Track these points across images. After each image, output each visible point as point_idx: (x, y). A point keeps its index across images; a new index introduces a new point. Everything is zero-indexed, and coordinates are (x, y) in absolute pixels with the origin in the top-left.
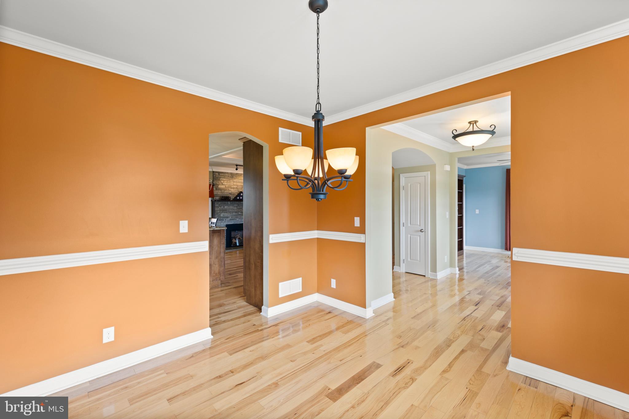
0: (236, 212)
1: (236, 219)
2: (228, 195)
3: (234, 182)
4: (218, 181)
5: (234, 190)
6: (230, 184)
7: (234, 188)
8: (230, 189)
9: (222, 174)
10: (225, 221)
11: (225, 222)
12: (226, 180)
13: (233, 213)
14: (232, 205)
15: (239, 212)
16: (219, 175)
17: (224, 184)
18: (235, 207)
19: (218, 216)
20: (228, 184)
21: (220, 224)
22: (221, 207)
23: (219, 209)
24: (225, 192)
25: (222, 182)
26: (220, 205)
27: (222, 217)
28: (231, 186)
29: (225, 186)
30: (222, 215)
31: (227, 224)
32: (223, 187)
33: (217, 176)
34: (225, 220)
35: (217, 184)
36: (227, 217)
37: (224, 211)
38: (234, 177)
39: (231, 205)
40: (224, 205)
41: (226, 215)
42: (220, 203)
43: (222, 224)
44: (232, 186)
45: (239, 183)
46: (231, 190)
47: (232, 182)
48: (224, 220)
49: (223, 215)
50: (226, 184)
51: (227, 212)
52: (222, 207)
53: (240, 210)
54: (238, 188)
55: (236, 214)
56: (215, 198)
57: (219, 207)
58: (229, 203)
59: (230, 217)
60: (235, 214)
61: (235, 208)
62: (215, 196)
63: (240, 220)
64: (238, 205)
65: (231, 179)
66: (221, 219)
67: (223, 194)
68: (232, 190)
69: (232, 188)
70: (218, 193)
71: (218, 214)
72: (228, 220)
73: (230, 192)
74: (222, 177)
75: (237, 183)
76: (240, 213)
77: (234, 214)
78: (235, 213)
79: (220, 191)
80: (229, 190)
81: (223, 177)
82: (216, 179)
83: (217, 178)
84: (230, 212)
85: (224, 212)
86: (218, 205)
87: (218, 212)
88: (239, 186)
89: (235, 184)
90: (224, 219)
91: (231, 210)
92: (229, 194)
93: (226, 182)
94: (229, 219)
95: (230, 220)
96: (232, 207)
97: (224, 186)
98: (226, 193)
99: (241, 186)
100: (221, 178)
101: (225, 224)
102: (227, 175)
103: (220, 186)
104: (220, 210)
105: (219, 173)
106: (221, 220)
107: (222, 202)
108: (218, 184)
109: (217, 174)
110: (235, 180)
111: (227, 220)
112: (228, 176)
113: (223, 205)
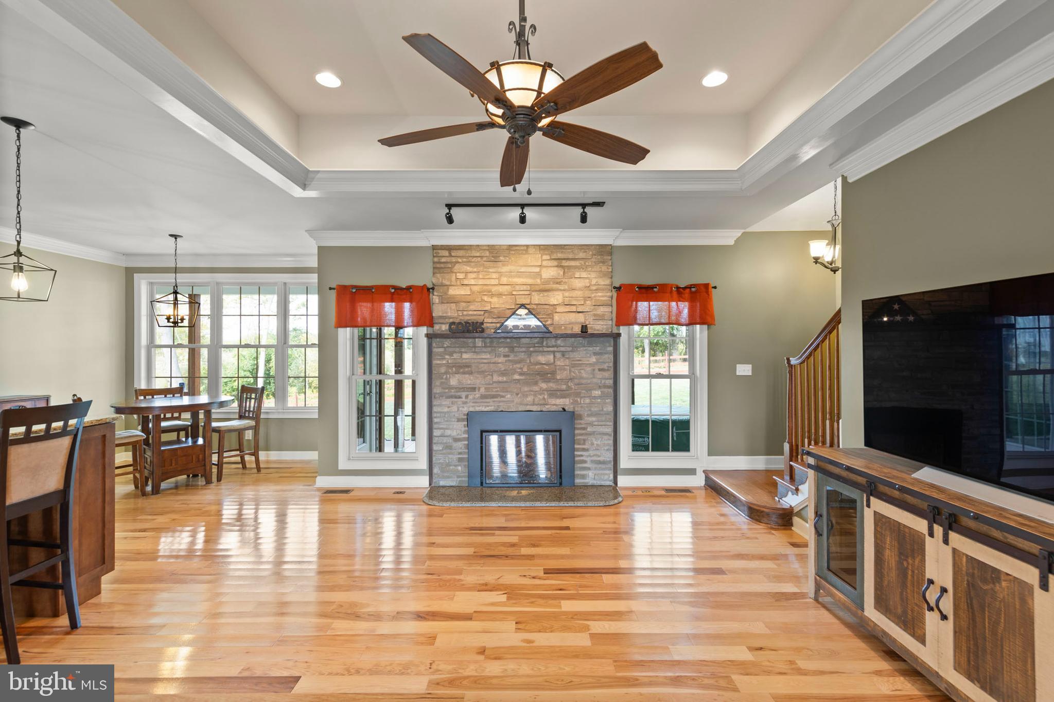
0: (503, 374)
1: (503, 394)
2: (480, 319)
3: (501, 274)
4: (447, 276)
5: (501, 302)
6: (488, 282)
7: (500, 295)
8: (486, 298)
9: (461, 253)
10: (464, 399)
11: (465, 403)
12: (475, 270)
13: (492, 375)
14: (489, 349)
15: (514, 372)
16: (451, 256)
17: (466, 282)
18: (499, 356)
19: (442, 383)
20: (481, 282)
21: (446, 410)
22: (451, 354)
23: (444, 362)
24: (472, 307)
25: (460, 276)
26: (451, 350)
27: (456, 388)
28: (490, 287)
29: (471, 289)
30: (453, 382)
31: (472, 409)
32: (463, 292)
33: (443, 260)
34: (467, 397)
35: (443, 285)
36: (474, 389)
37: (463, 368)
38: (502, 258)
39: (484, 350)
40: (463, 350)
41: (468, 380)
42: (447, 343)
43: (454, 408)
44: (494, 289)
45: (519, 277)
46: (490, 300)
47: (494, 276)
48: (464, 397)
49: (459, 382)
50: (473, 282)
51: (471, 373)
52: (455, 356)
53: (518, 366)
54: (514, 293)
55: (505, 379)
56: (437, 327)
57: (447, 357)
58: (479, 342)
59: (482, 390)
60: (500, 379)
61: (501, 359)
62: (435, 321)
63: (517, 400)
64: (512, 349)
65: (490, 267)
66: (453, 392)
67: (463, 315)
68: (495, 300)
69: (492, 295)
70: (447, 313)
71: (442, 378)
72: (474, 398)
73: (487, 308)
74: (460, 260)
75: (511, 277)
76: (517, 377)
77: (496, 378)
78: (499, 375)
79: (453, 306)
80: (483, 300)
81: (464, 260)
82: (442, 268)
83: (442, 265)
84: (482, 372)
85: (461, 370)
86: (441, 350)
87: (443, 370)
88: (518, 288)
89: (504, 280)
90: (463, 394)
91: (484, 367)
92: (482, 313)
93: (473, 275)
94: (477, 396)
95: (483, 397)
96: (488, 356)
97: (468, 288)
98: (471, 313)
99: (525, 288)
100: (457, 267)
101: (465, 410)
102: (478, 254)
103: (452, 291)
104: (448, 366)
105: (450, 248)
106: (451, 397)
107: (453, 340)
108: (448, 283)
109: (446, 253)
110: (505, 269)
111: (471, 397)
112: (481, 257)
113: (457, 350)
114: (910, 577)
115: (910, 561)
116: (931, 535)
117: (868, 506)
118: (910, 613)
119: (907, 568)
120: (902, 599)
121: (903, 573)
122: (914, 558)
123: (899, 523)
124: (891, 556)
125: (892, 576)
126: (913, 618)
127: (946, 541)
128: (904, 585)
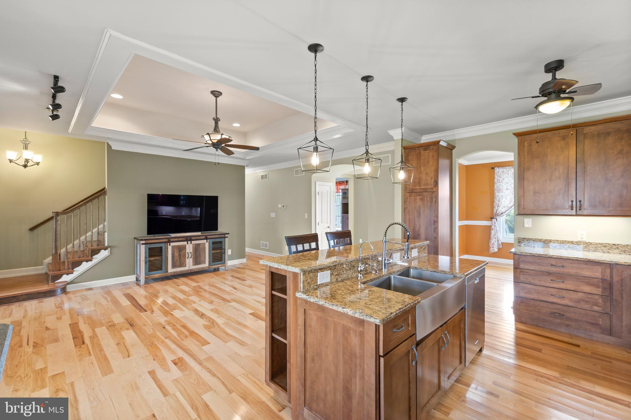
114: (182, 255)
115: (182, 252)
116: (188, 244)
117: (170, 245)
118: (182, 263)
119: (181, 254)
120: (180, 261)
121: (180, 255)
122: (183, 251)
123: (179, 245)
124: (176, 254)
125: (177, 258)
126: (183, 263)
127: (191, 243)
128: (180, 258)
